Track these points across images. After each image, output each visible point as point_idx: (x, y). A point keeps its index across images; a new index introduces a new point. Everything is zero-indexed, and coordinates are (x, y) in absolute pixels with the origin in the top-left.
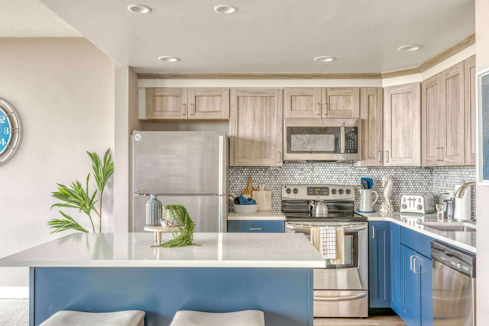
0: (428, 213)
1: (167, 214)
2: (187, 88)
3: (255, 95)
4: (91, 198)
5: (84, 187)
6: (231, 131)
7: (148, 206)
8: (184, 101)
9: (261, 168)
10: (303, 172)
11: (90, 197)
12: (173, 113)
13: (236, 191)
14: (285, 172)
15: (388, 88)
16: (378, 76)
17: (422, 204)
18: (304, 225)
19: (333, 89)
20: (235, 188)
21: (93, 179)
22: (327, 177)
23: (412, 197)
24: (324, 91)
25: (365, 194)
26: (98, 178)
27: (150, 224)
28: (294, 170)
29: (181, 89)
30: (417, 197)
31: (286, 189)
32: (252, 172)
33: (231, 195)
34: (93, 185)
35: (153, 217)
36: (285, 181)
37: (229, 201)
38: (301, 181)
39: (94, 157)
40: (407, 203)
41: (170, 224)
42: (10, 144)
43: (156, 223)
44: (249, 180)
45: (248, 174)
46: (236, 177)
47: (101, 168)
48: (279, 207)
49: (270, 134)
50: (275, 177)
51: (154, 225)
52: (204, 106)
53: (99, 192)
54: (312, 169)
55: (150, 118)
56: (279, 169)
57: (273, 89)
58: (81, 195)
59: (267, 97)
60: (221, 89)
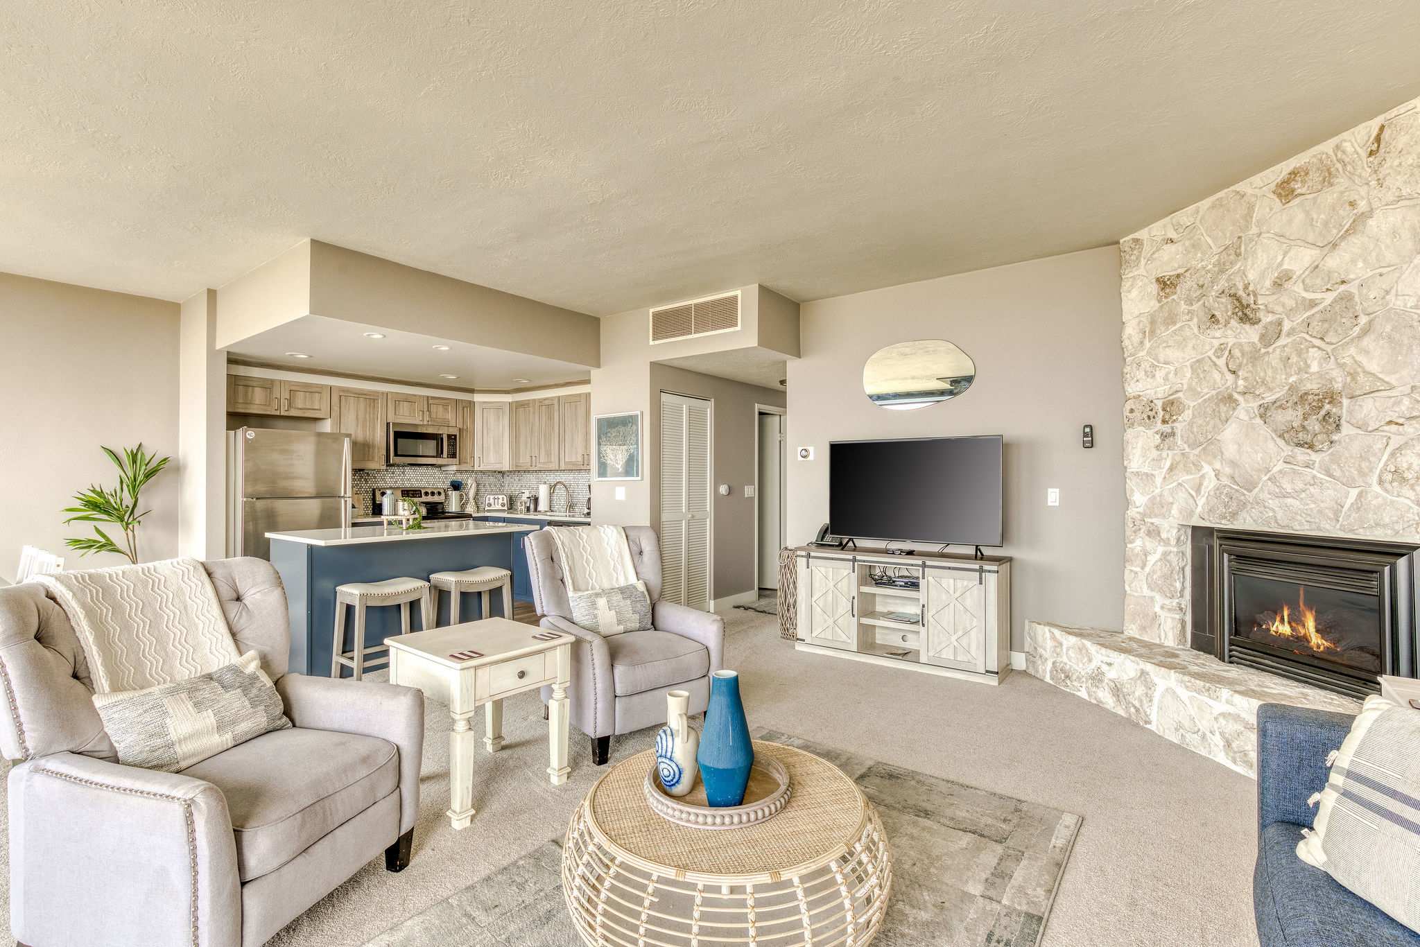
0: (509, 509)
2: (280, 381)
3: (358, 396)
8: (276, 394)
12: (261, 407)
15: (480, 402)
16: (472, 391)
17: (505, 501)
19: (433, 398)
22: (417, 480)
23: (496, 497)
24: (425, 399)
25: (454, 495)
29: (272, 381)
30: (500, 497)
40: (492, 501)
49: (374, 436)
50: (366, 481)
52: (300, 401)
54: (403, 473)
55: (231, 410)
57: (377, 392)
59: (371, 399)
60: (322, 386)
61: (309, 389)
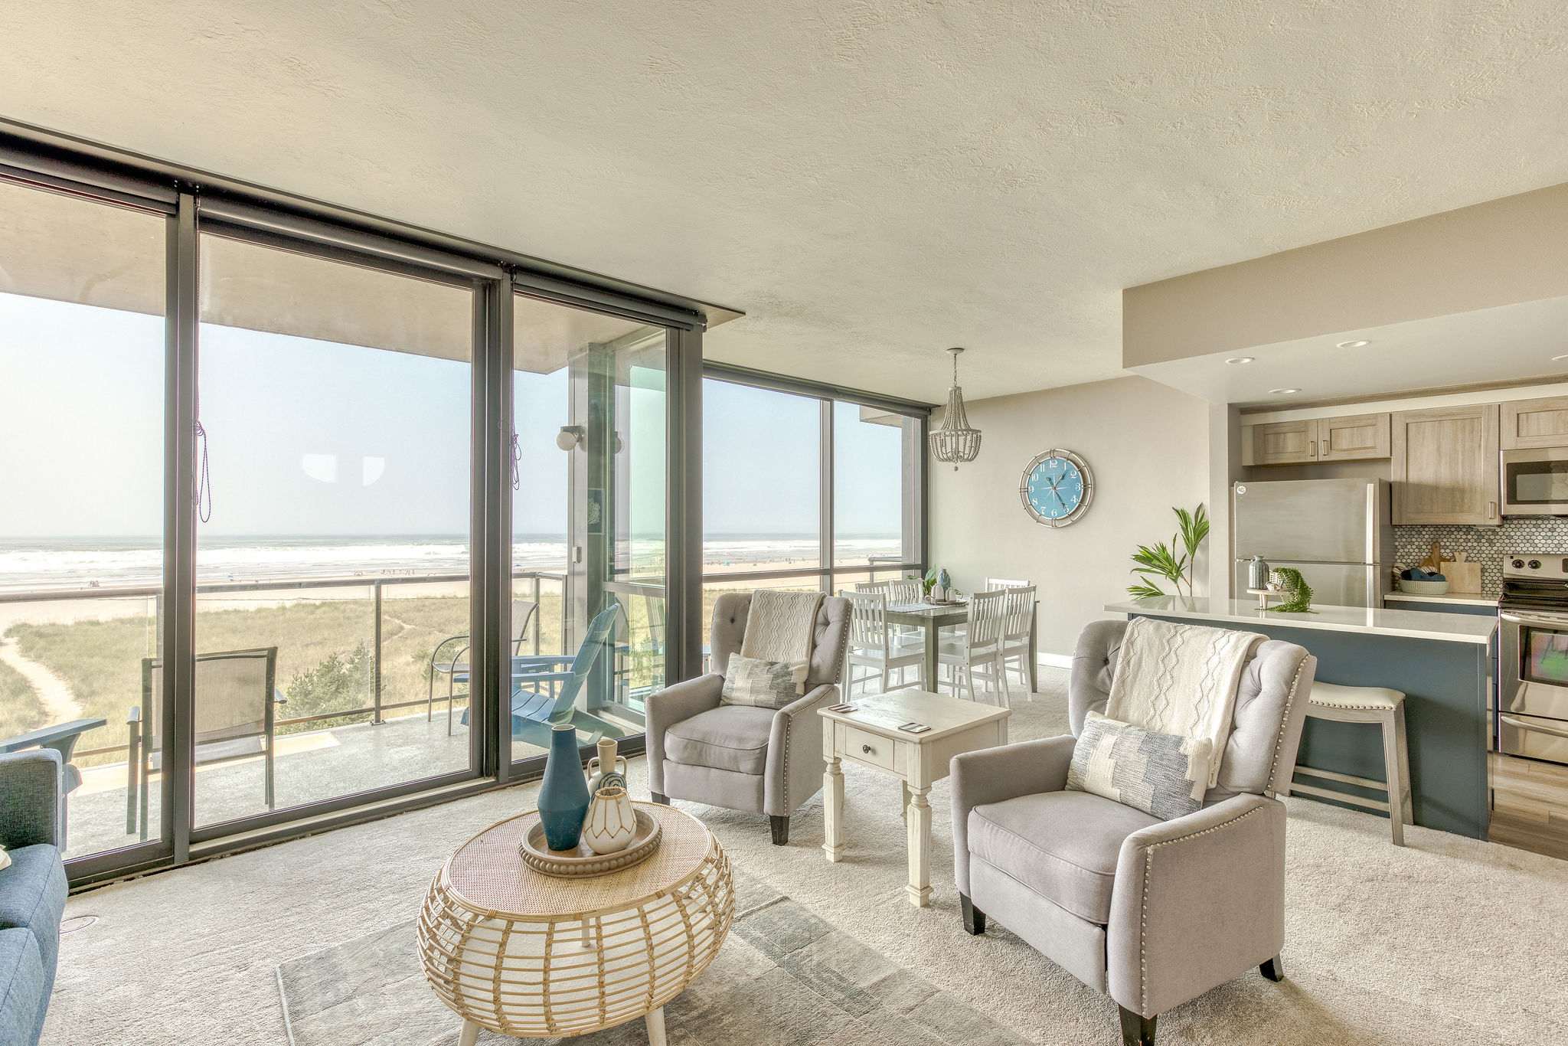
1: (1275, 578)
2: (1317, 421)
3: (1439, 419)
4: (1178, 565)
5: (1170, 551)
6: (1395, 474)
7: (1252, 571)
8: (1312, 436)
9: (1458, 528)
10: (1555, 534)
11: (1178, 562)
12: (1294, 454)
13: (1409, 561)
14: (1512, 534)
18: (1559, 618)
20: (1406, 557)
21: (1181, 541)
26: (1187, 539)
27: (1254, 586)
28: (1534, 530)
29: (1306, 423)
31: (1512, 560)
32: (1440, 533)
33: (1397, 567)
34: (1181, 548)
35: (1258, 580)
36: (1513, 549)
37: (1393, 575)
38: (1549, 549)
39: (1183, 515)
41: (1278, 588)
42: (1082, 501)
43: (1261, 587)
44: (1435, 544)
45: (1432, 536)
46: (1409, 540)
47: (1191, 528)
48: (1498, 590)
49: (1473, 474)
51: (1260, 589)
52: (1345, 441)
53: (1189, 557)
55: (1259, 463)
56: (1498, 530)
57: (1477, 408)
58: (1167, 559)
59: (1468, 418)
60: (1375, 416)
61: (1354, 422)
